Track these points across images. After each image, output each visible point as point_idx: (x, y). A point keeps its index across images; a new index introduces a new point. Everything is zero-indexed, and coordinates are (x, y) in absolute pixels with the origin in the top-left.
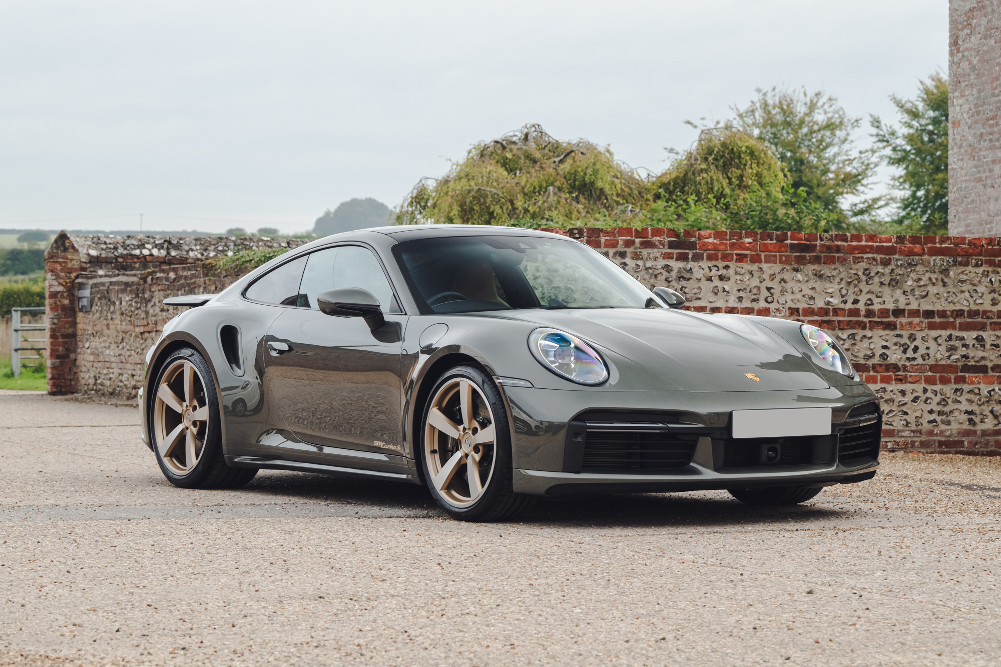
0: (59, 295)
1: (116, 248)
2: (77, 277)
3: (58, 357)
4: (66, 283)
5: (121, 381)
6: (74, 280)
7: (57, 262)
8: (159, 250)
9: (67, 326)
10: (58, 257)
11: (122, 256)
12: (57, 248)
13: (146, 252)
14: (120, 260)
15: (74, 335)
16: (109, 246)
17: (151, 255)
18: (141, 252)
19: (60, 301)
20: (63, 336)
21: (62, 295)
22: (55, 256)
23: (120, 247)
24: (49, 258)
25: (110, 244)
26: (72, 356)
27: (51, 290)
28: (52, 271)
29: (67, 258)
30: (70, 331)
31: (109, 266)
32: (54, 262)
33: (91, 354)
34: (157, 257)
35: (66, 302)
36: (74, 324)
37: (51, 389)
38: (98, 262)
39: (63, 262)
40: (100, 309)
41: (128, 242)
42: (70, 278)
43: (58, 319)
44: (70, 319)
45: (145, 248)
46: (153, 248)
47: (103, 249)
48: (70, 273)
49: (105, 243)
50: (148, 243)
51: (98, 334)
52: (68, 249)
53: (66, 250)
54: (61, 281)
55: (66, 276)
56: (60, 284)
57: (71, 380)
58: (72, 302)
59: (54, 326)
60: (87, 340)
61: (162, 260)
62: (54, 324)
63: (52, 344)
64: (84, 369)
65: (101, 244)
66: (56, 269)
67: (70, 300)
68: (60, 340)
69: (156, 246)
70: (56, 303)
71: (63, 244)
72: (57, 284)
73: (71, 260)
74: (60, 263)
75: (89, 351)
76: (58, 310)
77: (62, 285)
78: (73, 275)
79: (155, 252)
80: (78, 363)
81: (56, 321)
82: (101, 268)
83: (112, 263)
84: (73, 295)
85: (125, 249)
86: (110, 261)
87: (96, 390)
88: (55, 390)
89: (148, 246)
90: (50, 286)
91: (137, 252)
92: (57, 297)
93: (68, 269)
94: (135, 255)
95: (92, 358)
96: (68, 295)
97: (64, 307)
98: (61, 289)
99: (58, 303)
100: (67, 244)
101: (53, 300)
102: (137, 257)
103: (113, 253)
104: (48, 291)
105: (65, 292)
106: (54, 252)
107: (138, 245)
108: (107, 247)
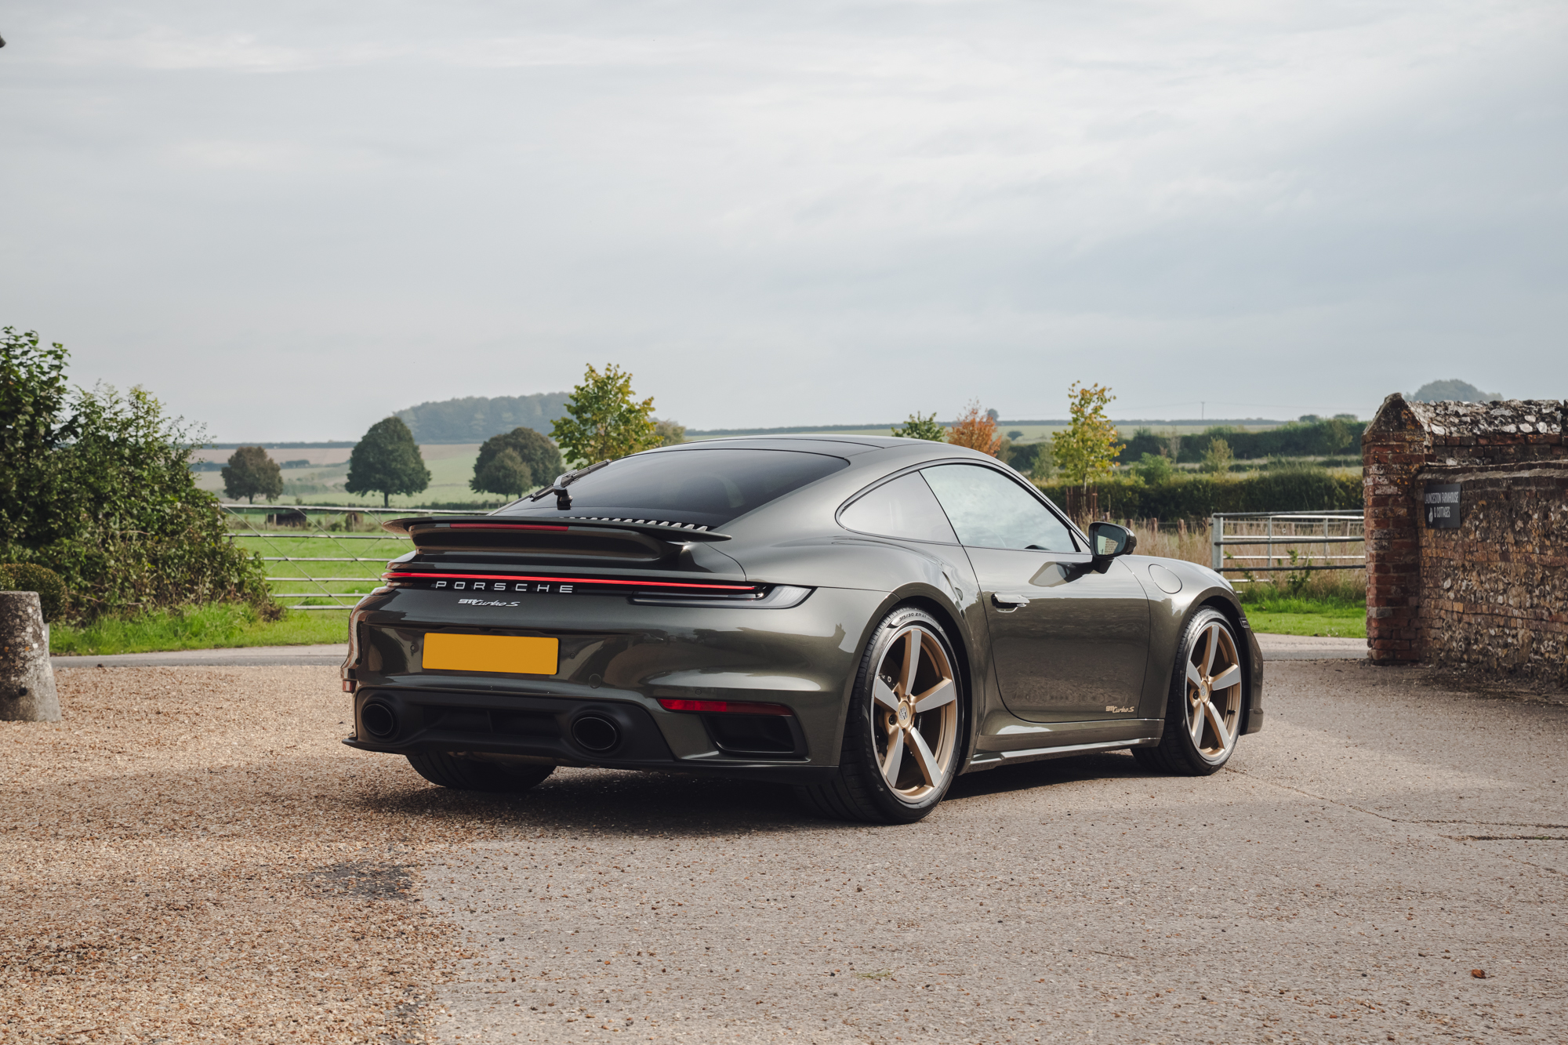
0: (1390, 501)
1: (1475, 423)
2: (1420, 471)
3: (1389, 602)
4: (1403, 480)
5: (1536, 652)
6: (1415, 476)
7: (1387, 447)
8: (1549, 424)
9: (1404, 551)
10: (1388, 439)
11: (1485, 435)
12: (1387, 423)
13: (1526, 428)
14: (1483, 442)
15: (1415, 567)
16: (1464, 419)
17: (1536, 432)
18: (1518, 428)
19: (1392, 511)
20: (1397, 568)
21: (1396, 501)
22: (1383, 437)
23: (1482, 421)
24: (1374, 440)
25: (1465, 415)
26: (1413, 601)
27: (1377, 492)
28: (1379, 462)
29: (1404, 440)
30: (1409, 559)
31: (1465, 452)
32: (1382, 446)
33: (1456, 599)
34: (1547, 436)
35: (1402, 512)
36: (1416, 548)
37: (1378, 655)
38: (1446, 445)
39: (1397, 446)
40: (1484, 524)
41: (1494, 412)
42: (1408, 472)
43: (1389, 540)
44: (1409, 540)
45: (1524, 421)
46: (1537, 421)
47: (1454, 425)
48: (1408, 465)
49: (1457, 414)
50: (1529, 414)
51: (1478, 568)
52: (1405, 424)
53: (1401, 426)
54: (1395, 477)
55: (1402, 469)
56: (1392, 482)
57: (1410, 640)
58: (1412, 512)
59: (1381, 552)
60: (1447, 576)
61: (1554, 441)
62: (1382, 547)
63: (1378, 580)
64: (1438, 624)
65: (1450, 415)
66: (1386, 457)
67: (1408, 509)
68: (1392, 574)
69: (1541, 417)
70: (1385, 514)
71: (1398, 417)
72: (1386, 482)
73: (1411, 443)
74: (1391, 448)
75: (1451, 595)
76: (1388, 526)
77: (1396, 484)
78: (1414, 467)
79: (1542, 427)
80: (1423, 612)
81: (1385, 543)
82: (1452, 456)
83: (1469, 446)
84: (1414, 500)
85: (1490, 424)
86: (1467, 443)
87: (1468, 662)
88: (1385, 656)
89: (1531, 418)
90: (1376, 486)
91: (1511, 428)
92: (1387, 505)
93: (1405, 457)
94: (1509, 433)
95: (1459, 607)
96: (1406, 500)
97: (1398, 520)
98: (1392, 490)
99: (1389, 514)
100: (1404, 417)
101: (1381, 509)
102: (1512, 436)
103: (1471, 430)
104: (1371, 494)
105: (1401, 496)
106: (1382, 431)
107: (1511, 417)
108: (1460, 421)
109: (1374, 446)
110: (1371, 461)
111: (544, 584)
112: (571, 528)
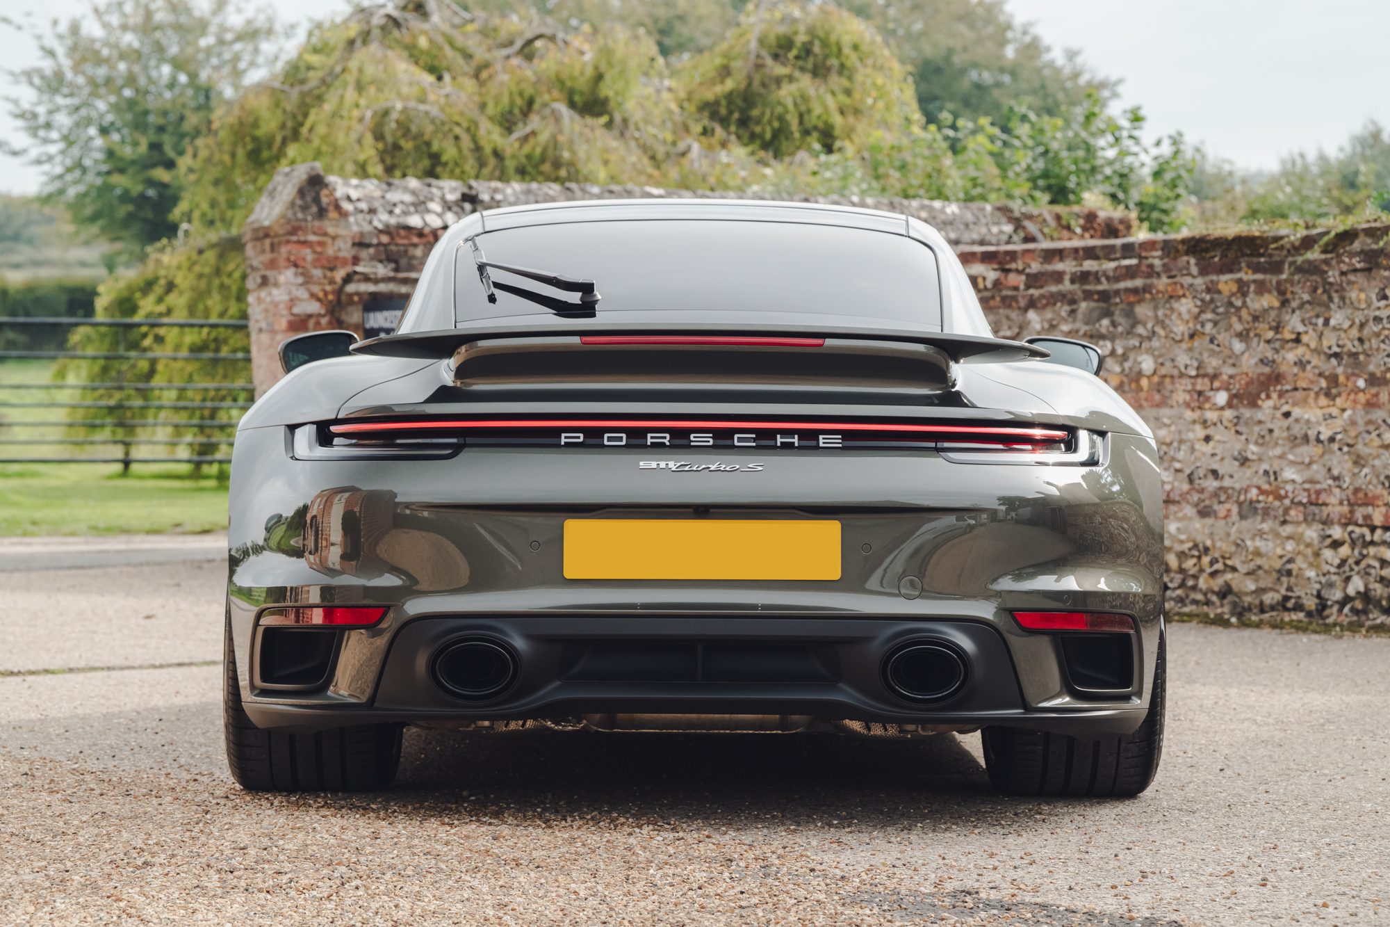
0: (311, 324)
1: (376, 212)
2: (348, 279)
4: (326, 293)
7: (304, 243)
10: (306, 232)
12: (304, 208)
14: (388, 239)
21: (317, 323)
22: (299, 228)
24: (287, 236)
27: (296, 310)
28: (296, 266)
29: (326, 234)
32: (298, 243)
39: (318, 243)
42: (332, 282)
48: (332, 269)
52: (326, 211)
53: (322, 213)
54: (316, 289)
55: (325, 277)
56: (313, 295)
66: (304, 259)
71: (317, 200)
72: (306, 296)
73: (334, 238)
74: (311, 245)
78: (339, 275)
91: (417, 220)
93: (328, 259)
96: (330, 321)
100: (324, 199)
103: (370, 222)
104: (285, 312)
105: (324, 316)
106: (297, 220)
107: (414, 204)
108: (356, 209)
109: (288, 242)
110: (282, 263)
111: (785, 432)
112: (829, 342)
